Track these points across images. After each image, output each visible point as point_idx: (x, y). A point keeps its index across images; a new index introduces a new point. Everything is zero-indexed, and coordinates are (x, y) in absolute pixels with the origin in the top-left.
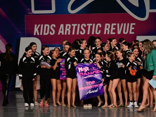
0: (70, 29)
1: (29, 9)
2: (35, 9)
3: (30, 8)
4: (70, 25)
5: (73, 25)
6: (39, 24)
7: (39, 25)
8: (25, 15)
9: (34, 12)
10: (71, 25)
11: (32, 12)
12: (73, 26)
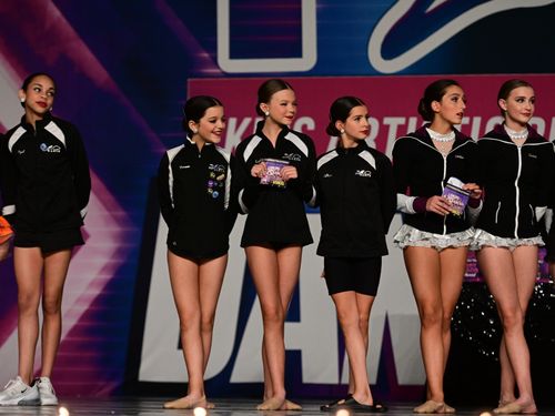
0: (376, 140)
1: (206, 55)
2: (234, 54)
3: (213, 48)
4: (374, 123)
5: (387, 121)
6: (248, 116)
7: (247, 121)
8: (189, 80)
9: (227, 64)
10: (381, 121)
11: (219, 68)
12: (388, 127)
